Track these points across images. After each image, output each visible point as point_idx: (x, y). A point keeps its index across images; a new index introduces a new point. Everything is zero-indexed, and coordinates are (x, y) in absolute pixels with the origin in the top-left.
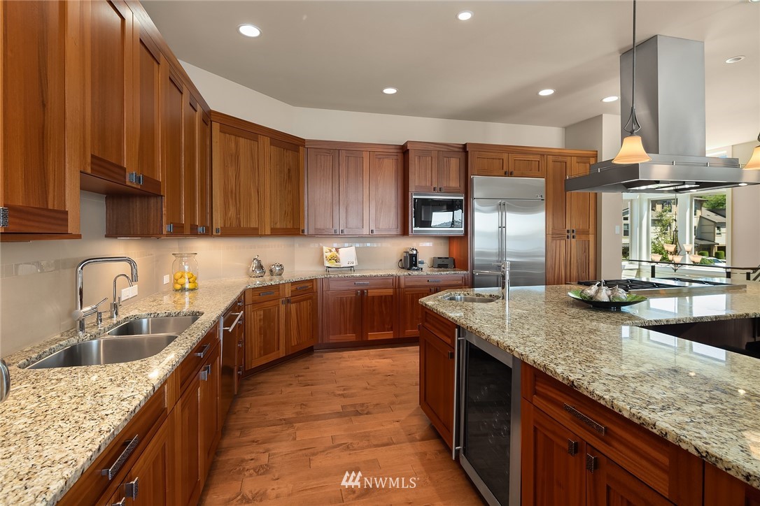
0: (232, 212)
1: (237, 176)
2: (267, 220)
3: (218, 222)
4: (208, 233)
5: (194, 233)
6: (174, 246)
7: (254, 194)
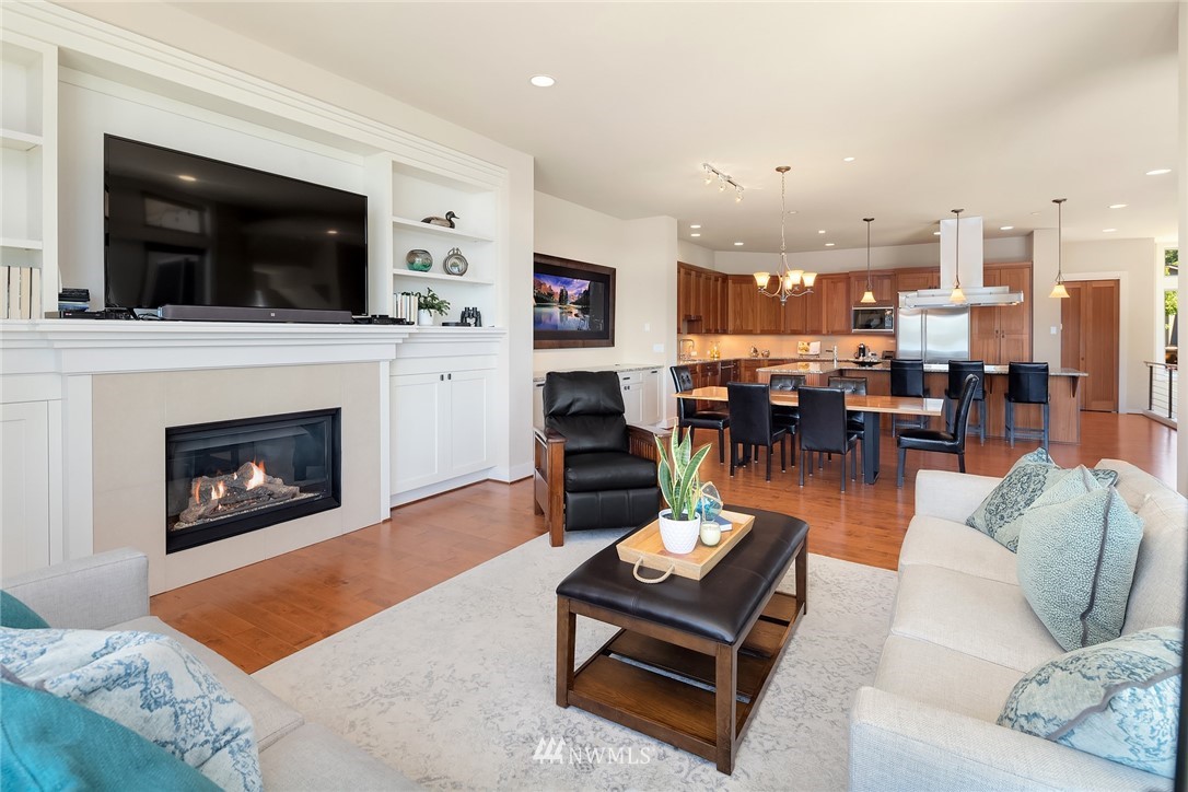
0: (738, 322)
1: (741, 303)
2: (758, 325)
3: (731, 327)
4: (725, 332)
5: (717, 332)
6: (713, 338)
7: (750, 311)
